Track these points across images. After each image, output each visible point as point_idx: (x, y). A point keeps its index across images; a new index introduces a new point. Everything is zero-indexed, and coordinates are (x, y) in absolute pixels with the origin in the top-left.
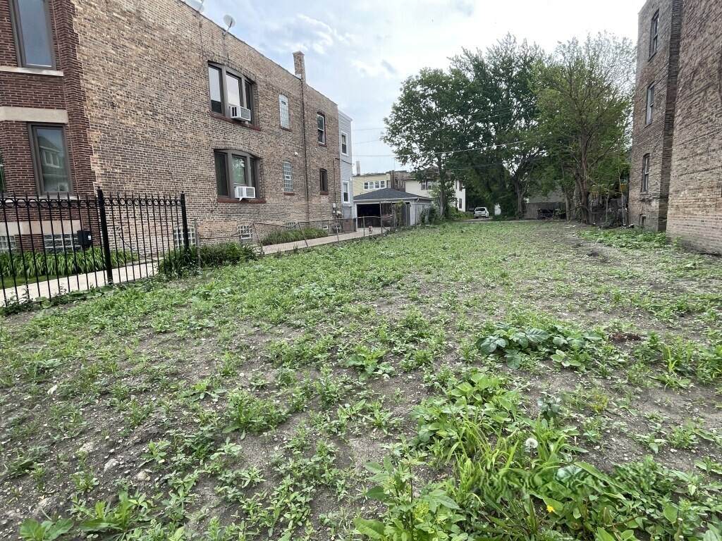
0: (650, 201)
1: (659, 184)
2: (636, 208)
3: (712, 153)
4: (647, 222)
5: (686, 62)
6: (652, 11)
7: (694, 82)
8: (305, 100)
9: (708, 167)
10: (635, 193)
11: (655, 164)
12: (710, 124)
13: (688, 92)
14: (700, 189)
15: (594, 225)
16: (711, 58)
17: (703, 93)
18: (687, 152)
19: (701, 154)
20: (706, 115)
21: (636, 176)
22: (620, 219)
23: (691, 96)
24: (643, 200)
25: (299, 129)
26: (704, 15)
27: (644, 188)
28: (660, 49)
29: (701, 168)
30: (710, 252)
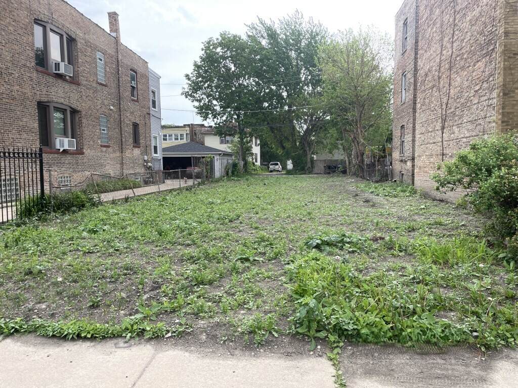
0: (406, 161)
1: (411, 150)
2: (397, 166)
3: (437, 132)
4: (405, 177)
5: (422, 66)
6: (403, 17)
7: (426, 81)
8: (120, 57)
9: (435, 141)
10: (396, 155)
11: (408, 133)
12: (435, 112)
13: (423, 87)
14: (431, 155)
15: (368, 180)
16: (434, 68)
17: (430, 91)
18: (424, 129)
19: (431, 132)
20: (432, 105)
21: (396, 141)
22: (387, 175)
23: (425, 91)
24: (401, 161)
25: (114, 85)
26: (430, 38)
27: (402, 152)
28: (409, 48)
29: (431, 142)
30: (438, 199)
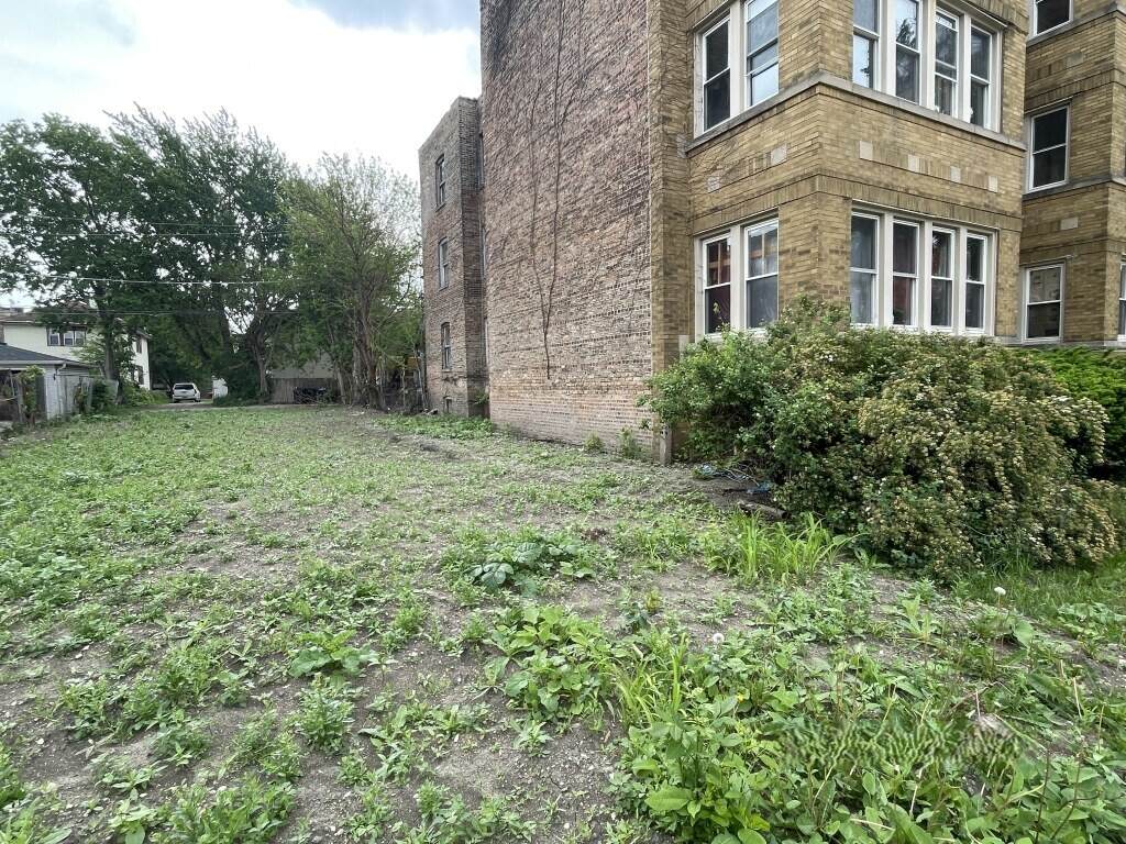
0: (455, 380)
1: (465, 361)
2: (438, 389)
4: (454, 406)
6: (435, 154)
7: (505, 251)
9: (530, 345)
10: (434, 370)
11: (457, 336)
12: (528, 300)
13: (499, 261)
14: (524, 369)
16: (520, 231)
17: (515, 266)
18: (505, 327)
19: (522, 331)
20: (521, 289)
21: (434, 348)
22: (420, 404)
23: (503, 266)
24: (447, 380)
27: (445, 365)
29: (522, 347)
